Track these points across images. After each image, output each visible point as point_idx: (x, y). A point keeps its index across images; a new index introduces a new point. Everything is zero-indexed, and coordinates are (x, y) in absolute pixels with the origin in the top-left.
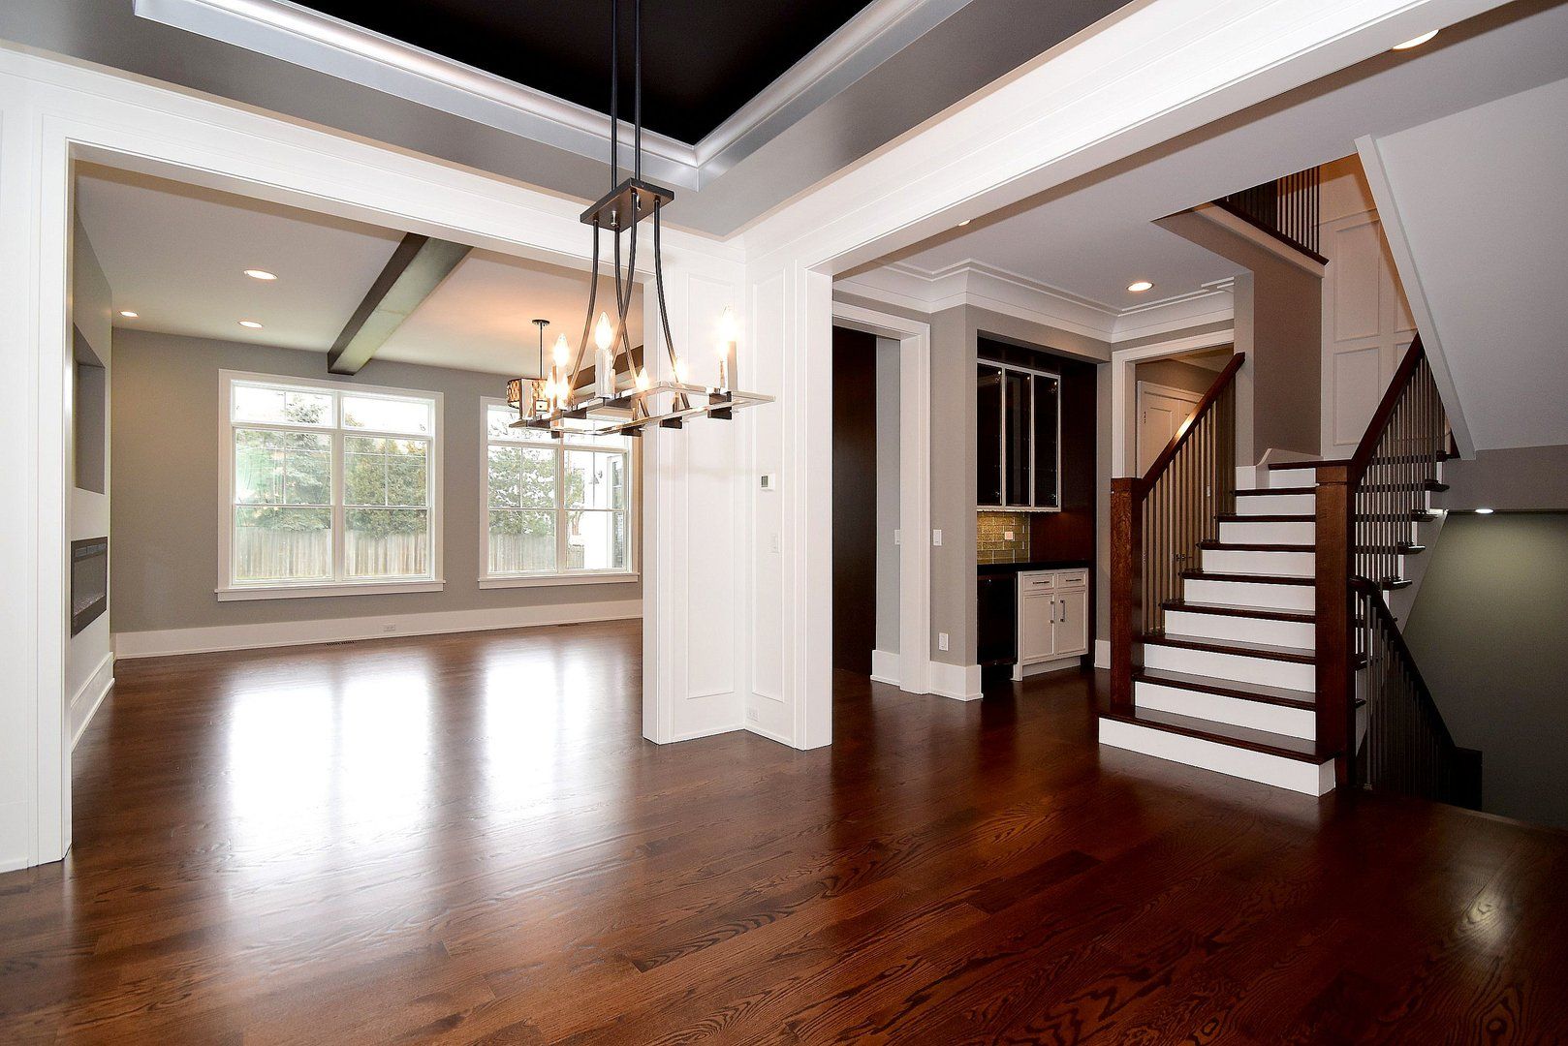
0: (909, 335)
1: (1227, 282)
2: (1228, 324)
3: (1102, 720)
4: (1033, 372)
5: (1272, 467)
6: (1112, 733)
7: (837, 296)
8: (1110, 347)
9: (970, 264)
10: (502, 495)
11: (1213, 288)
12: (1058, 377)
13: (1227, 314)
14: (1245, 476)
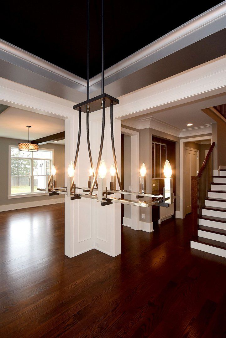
0: (133, 135)
1: (211, 124)
2: (211, 134)
3: (191, 242)
4: (161, 144)
5: (221, 170)
6: (194, 245)
7: (122, 126)
8: (179, 138)
9: (152, 118)
10: (12, 166)
11: (207, 126)
12: (166, 145)
13: (211, 132)
14: (216, 173)
